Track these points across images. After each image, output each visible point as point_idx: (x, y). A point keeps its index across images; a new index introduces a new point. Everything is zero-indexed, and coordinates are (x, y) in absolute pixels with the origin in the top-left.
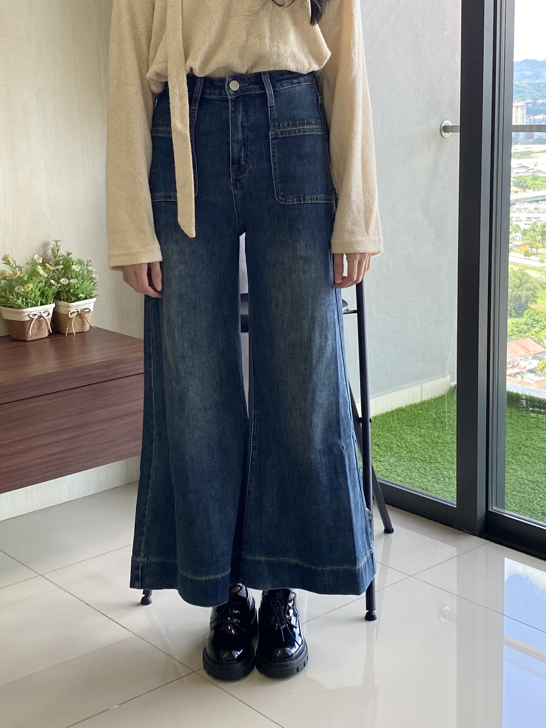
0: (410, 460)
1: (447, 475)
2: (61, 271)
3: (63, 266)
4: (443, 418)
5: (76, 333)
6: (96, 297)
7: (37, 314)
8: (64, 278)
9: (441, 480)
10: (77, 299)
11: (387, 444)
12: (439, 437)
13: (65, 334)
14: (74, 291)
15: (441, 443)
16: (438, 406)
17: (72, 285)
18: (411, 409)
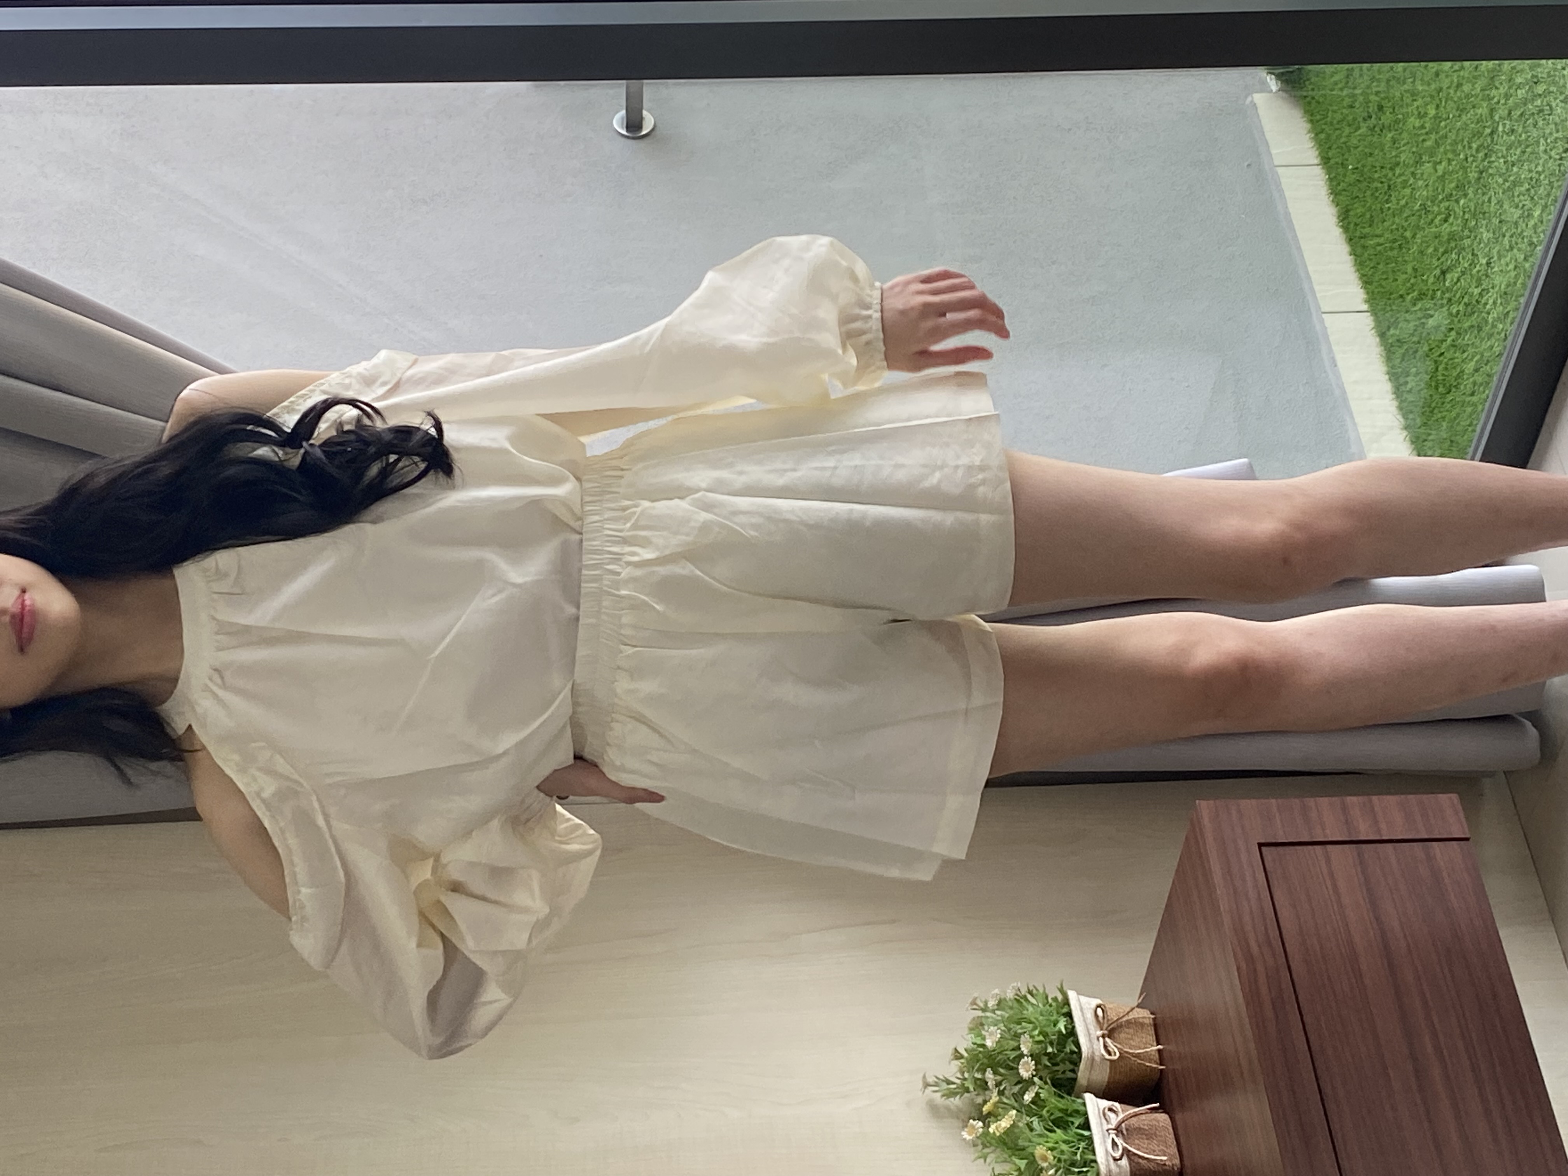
0: (1485, 187)
1: (1527, 87)
2: (1001, 1075)
3: (989, 1070)
4: (1368, 107)
5: (1157, 1045)
6: (1065, 989)
7: (1113, 1139)
8: (1017, 1069)
9: (1542, 102)
10: (1072, 1039)
11: (1441, 250)
12: (1420, 116)
13: (1161, 1070)
14: (1051, 1044)
15: (1438, 107)
16: (1335, 122)
17: (1037, 1048)
18: (1345, 190)
